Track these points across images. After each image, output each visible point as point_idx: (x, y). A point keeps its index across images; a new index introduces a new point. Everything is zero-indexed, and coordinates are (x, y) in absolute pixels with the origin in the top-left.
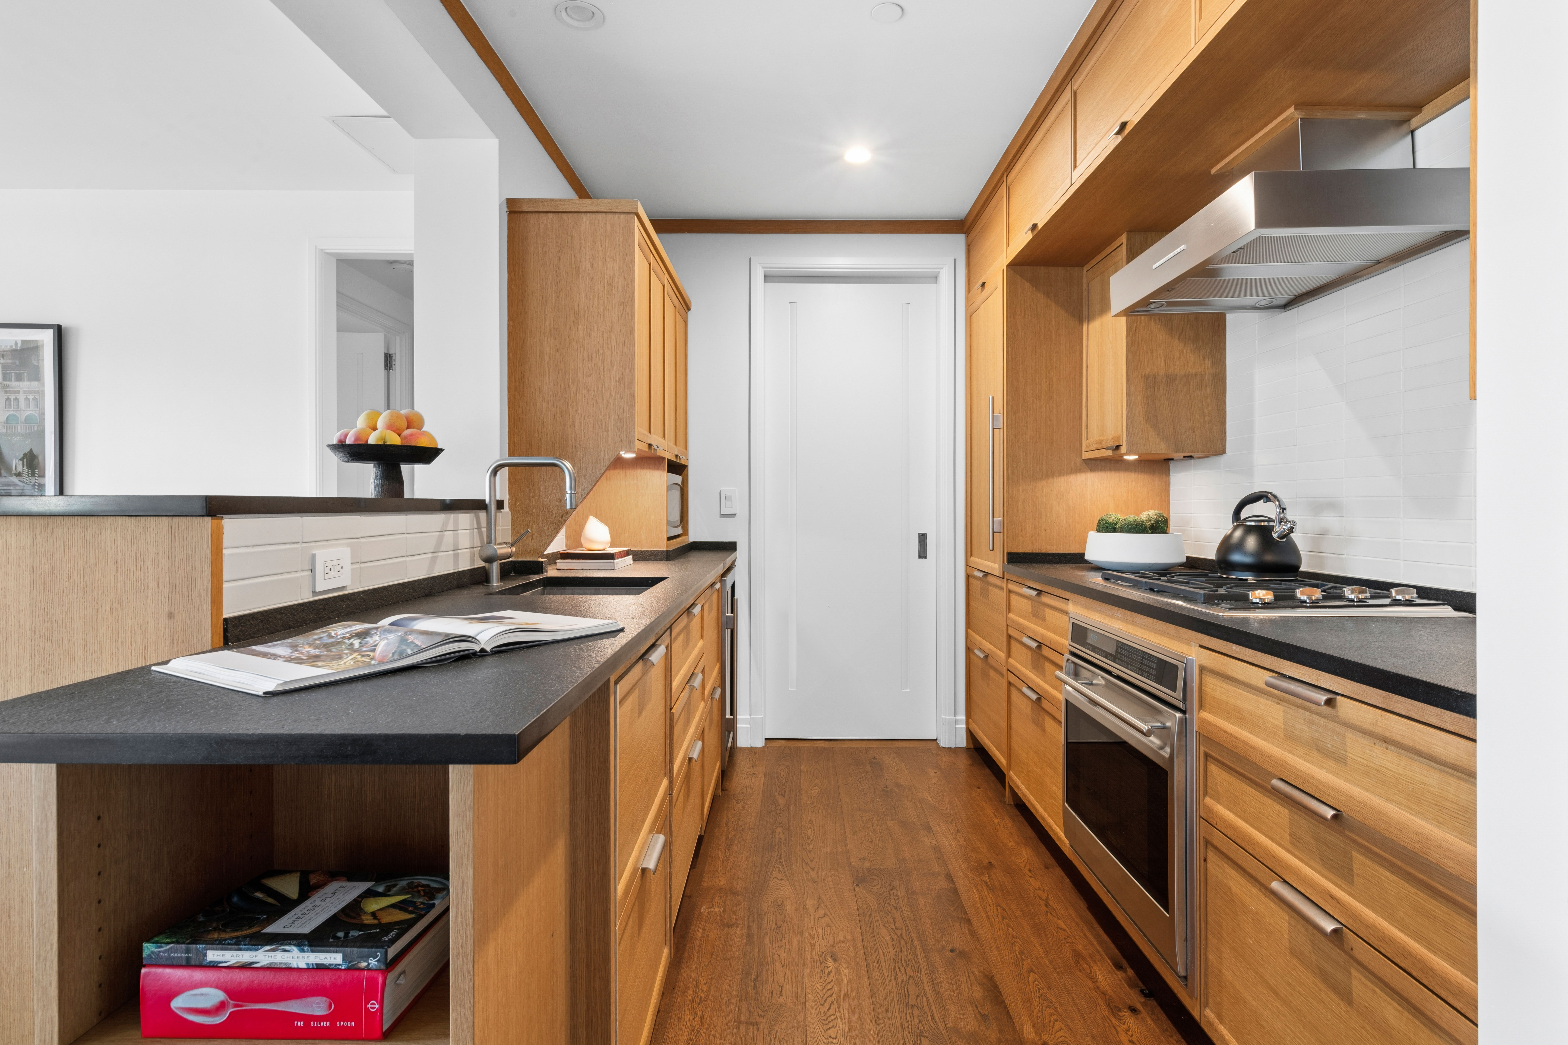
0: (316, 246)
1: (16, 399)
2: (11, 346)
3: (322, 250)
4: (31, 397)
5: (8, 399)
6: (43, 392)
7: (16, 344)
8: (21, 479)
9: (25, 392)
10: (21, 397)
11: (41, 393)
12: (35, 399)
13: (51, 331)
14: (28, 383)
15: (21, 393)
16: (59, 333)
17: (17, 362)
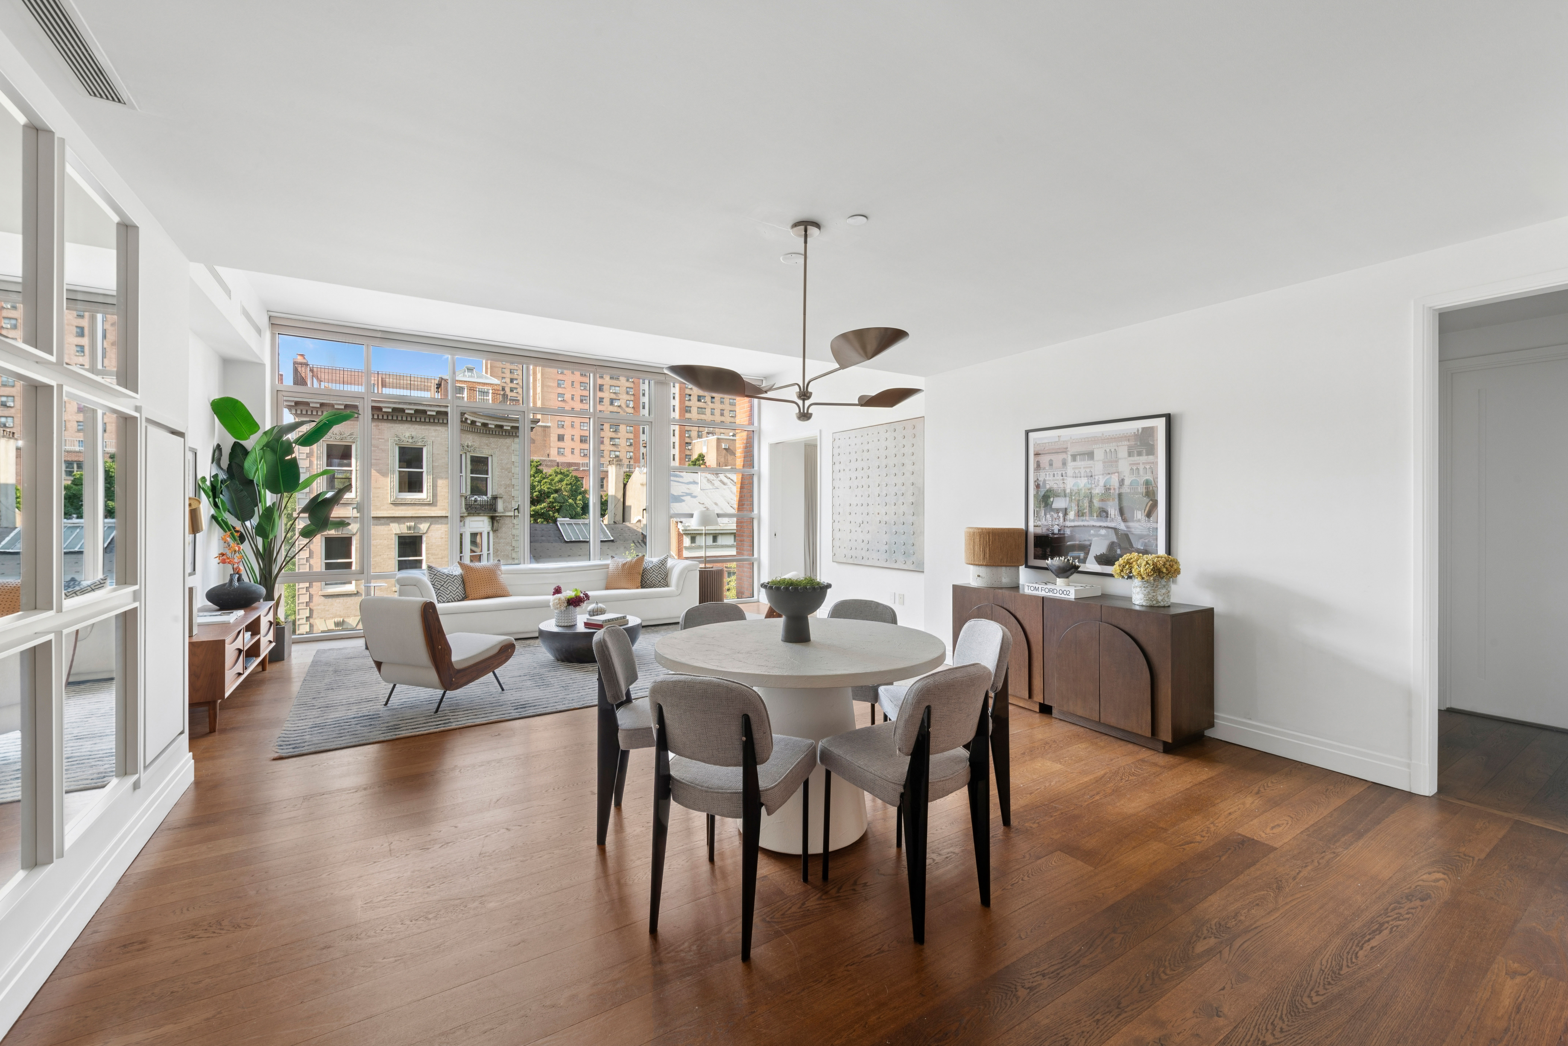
0: (1424, 305)
1: (1138, 469)
2: (1135, 433)
3: (1430, 308)
4: (1148, 467)
5: (1132, 469)
6: (1157, 462)
7: (1138, 430)
8: (1140, 524)
9: (1143, 463)
10: (1141, 467)
11: (1155, 463)
12: (1151, 468)
13: (1164, 418)
14: (1146, 457)
15: (1141, 464)
16: (1168, 418)
17: (1139, 443)
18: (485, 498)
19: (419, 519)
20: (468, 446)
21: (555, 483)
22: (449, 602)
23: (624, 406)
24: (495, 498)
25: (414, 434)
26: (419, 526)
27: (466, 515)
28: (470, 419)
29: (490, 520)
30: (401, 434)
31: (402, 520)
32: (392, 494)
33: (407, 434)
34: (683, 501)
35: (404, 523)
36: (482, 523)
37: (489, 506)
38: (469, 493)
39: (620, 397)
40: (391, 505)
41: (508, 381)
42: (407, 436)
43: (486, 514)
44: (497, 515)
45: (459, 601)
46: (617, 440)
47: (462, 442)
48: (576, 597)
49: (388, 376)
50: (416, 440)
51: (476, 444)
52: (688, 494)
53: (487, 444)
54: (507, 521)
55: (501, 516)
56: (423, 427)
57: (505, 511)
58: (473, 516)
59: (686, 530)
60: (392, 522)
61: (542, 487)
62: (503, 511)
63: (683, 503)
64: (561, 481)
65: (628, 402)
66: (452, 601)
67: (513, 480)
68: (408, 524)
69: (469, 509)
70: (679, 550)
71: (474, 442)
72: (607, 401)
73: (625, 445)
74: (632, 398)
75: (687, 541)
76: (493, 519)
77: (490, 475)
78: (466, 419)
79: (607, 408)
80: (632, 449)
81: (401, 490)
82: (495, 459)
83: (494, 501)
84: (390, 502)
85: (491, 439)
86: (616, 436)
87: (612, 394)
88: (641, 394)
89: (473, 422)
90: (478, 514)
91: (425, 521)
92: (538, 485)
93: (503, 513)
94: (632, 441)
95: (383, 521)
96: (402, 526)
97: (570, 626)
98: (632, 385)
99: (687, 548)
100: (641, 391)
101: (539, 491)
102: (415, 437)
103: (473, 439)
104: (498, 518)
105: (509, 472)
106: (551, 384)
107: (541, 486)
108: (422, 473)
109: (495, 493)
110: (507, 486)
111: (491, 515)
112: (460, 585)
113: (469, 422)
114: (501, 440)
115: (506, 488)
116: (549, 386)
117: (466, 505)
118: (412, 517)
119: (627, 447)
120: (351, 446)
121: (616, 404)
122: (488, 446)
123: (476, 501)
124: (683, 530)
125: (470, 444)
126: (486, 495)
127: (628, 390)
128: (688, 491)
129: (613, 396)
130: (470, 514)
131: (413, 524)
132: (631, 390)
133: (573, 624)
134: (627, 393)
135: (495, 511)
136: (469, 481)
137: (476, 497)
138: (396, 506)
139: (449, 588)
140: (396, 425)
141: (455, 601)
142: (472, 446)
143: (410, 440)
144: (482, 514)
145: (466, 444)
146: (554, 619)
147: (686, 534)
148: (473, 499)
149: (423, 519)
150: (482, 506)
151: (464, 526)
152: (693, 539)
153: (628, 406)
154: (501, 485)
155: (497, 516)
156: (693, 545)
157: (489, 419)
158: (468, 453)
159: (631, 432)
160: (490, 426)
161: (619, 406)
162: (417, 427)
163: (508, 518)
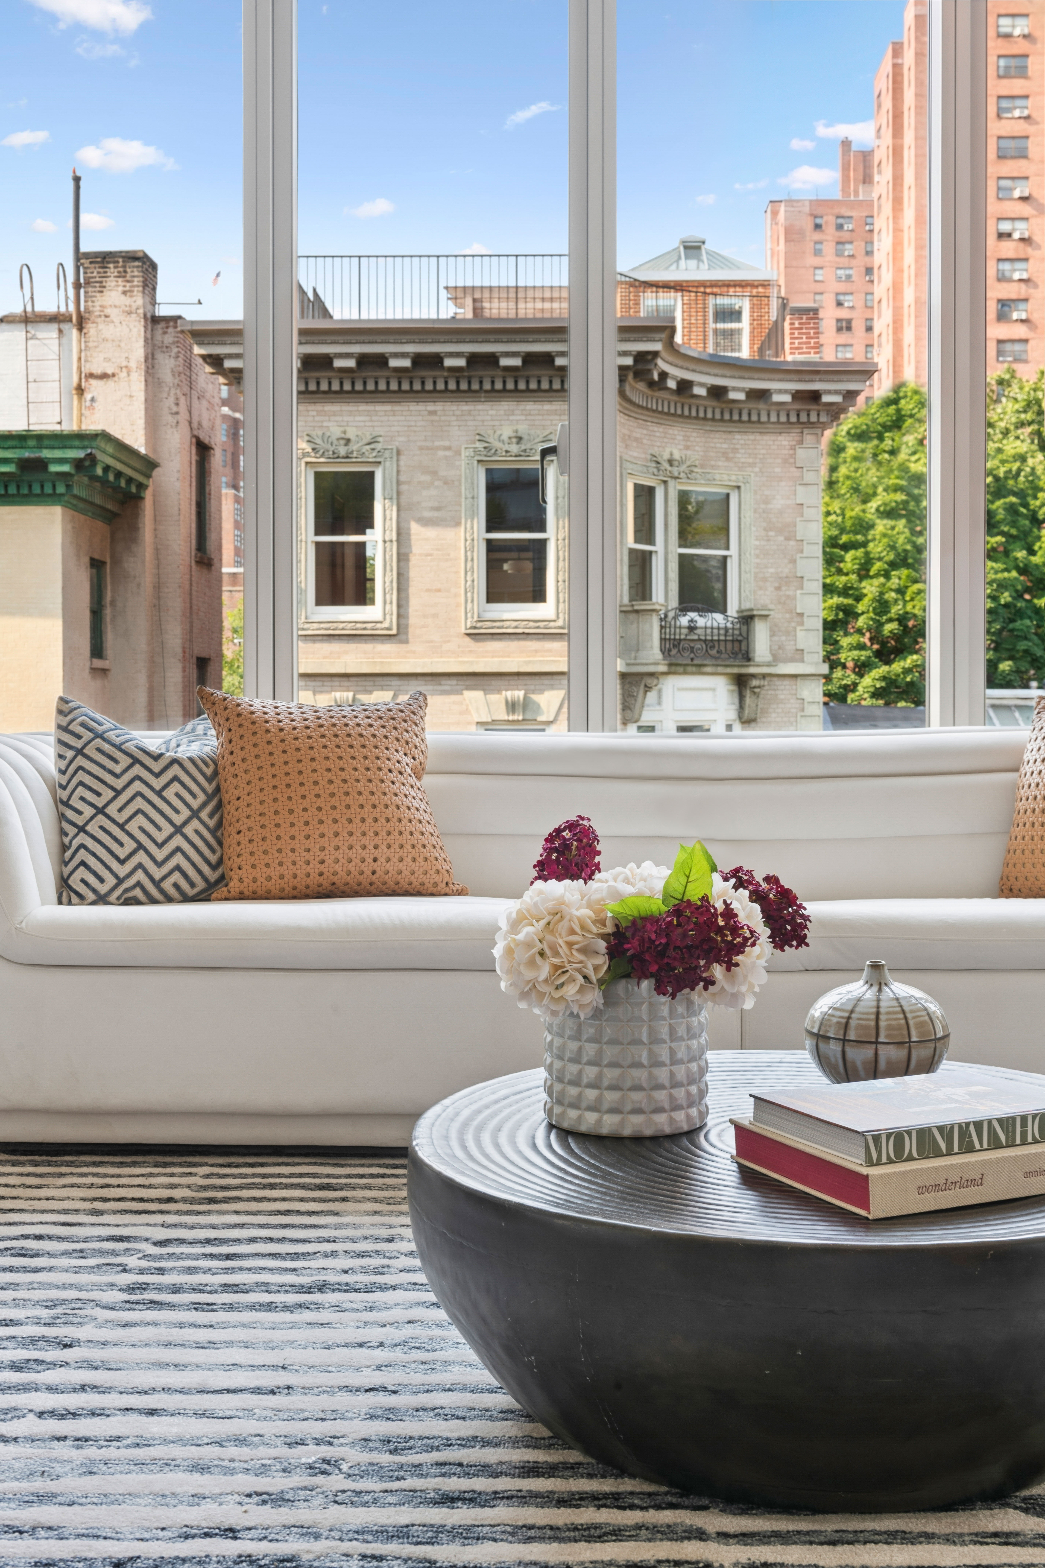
18: (718, 617)
19: (537, 681)
20: (671, 462)
22: (136, 902)
24: (747, 619)
25: (523, 429)
26: (535, 697)
27: (663, 668)
28: (674, 378)
29: (734, 688)
30: (490, 432)
31: (495, 682)
32: (469, 606)
33: (507, 432)
35: (499, 691)
36: (708, 695)
37: (729, 645)
38: (674, 603)
40: (467, 639)
42: (505, 437)
43: (721, 670)
44: (752, 670)
45: (187, 899)
47: (655, 451)
48: (677, 911)
49: (486, 295)
50: (528, 446)
51: (695, 456)
53: (725, 454)
54: (784, 689)
55: (764, 676)
56: (547, 407)
57: (776, 659)
58: (685, 673)
60: (468, 688)
61: (909, 608)
62: (768, 658)
66: (153, 901)
67: (800, 563)
68: (509, 694)
69: (674, 652)
71: (687, 448)
76: (741, 682)
77: (733, 551)
78: (664, 375)
81: (494, 595)
82: (747, 496)
83: (744, 628)
84: (463, 631)
85: (738, 436)
89: (684, 386)
90: (698, 669)
91: (552, 687)
92: (896, 601)
93: (769, 665)
95: (448, 684)
96: (493, 698)
97: (638, 1140)
101: (902, 620)
102: (525, 437)
103: (686, 438)
104: (755, 683)
105: (788, 539)
107: (905, 602)
108: (543, 543)
109: (747, 605)
110: (783, 582)
111: (736, 670)
112: (195, 814)
113: (672, 384)
114: (766, 437)
115: (778, 589)
117: (663, 640)
118: (518, 674)
120: (371, 475)
122: (728, 459)
123: (692, 629)
125: (677, 456)
126: (724, 611)
130: (675, 668)
131: (519, 694)
133: (662, 1123)
135: (747, 658)
136: (674, 566)
137: (693, 615)
138: (477, 641)
139: (132, 827)
140: (480, 406)
141: (169, 900)
142: (682, 462)
143: (514, 448)
144: (708, 669)
145: (666, 456)
146: (539, 1075)
148: (684, 621)
149: (546, 681)
150: (710, 644)
151: (659, 703)
154: (765, 580)
155: (753, 676)
157: (728, 372)
158: (671, 483)
160: (732, 395)
162: (530, 406)
163: (787, 682)
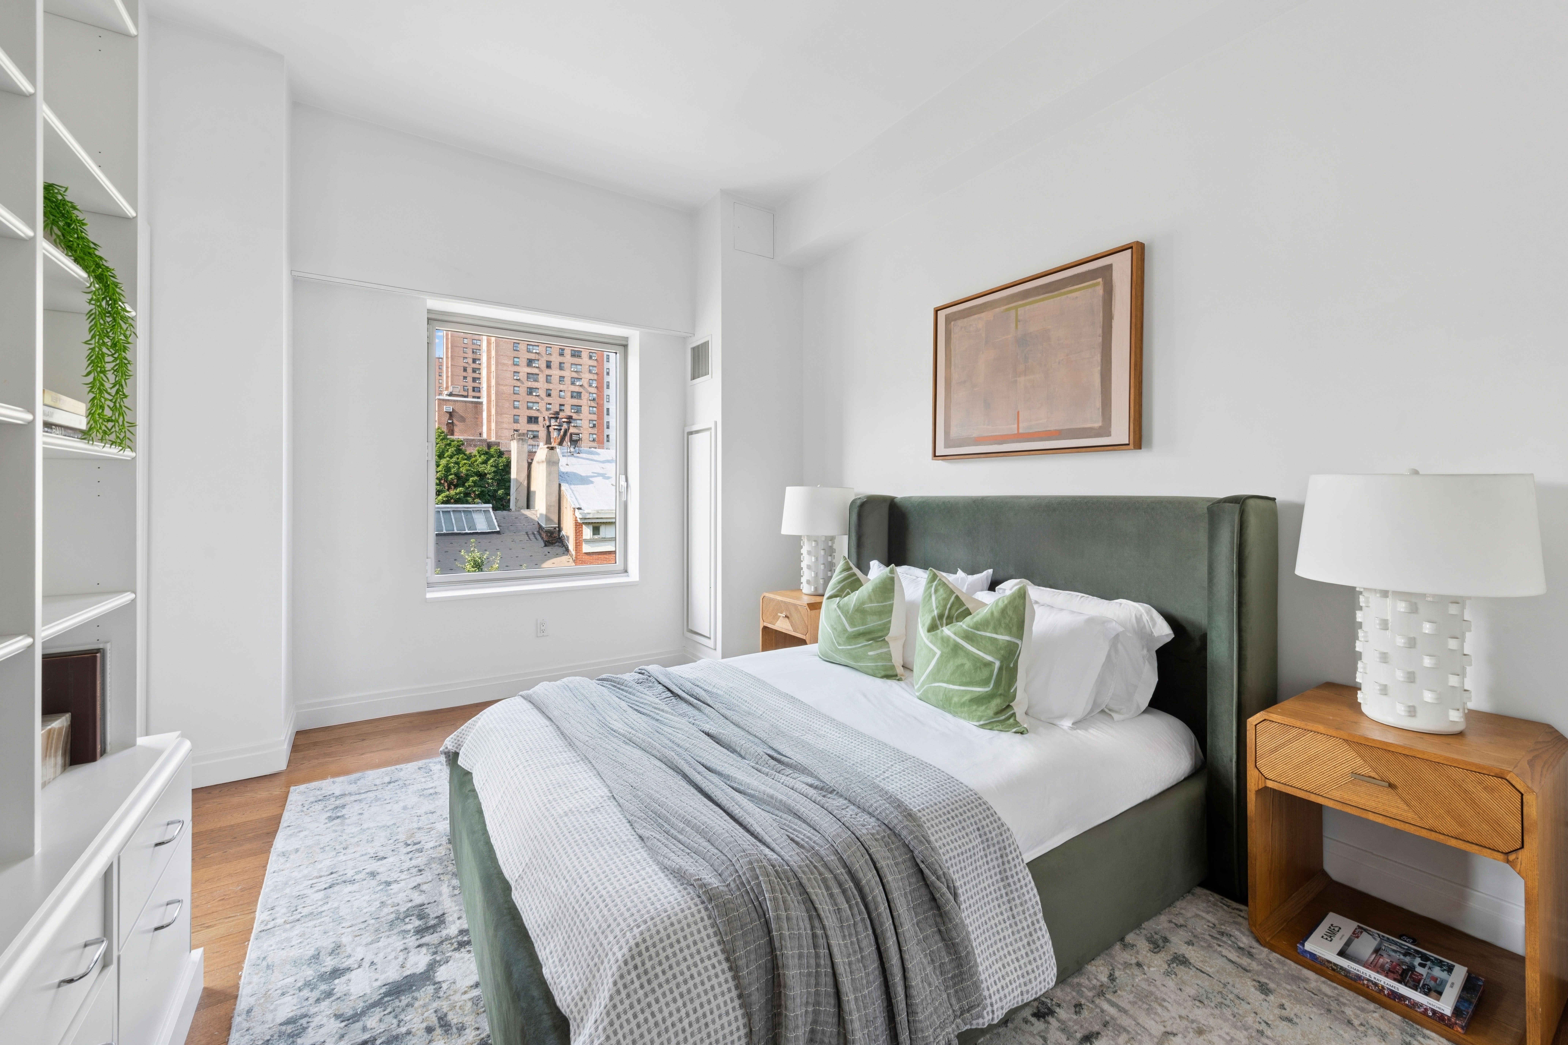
21: (478, 465)
23: (586, 385)
34: (592, 482)
39: (583, 376)
41: (470, 361)
46: (578, 421)
52: (599, 475)
59: (585, 519)
63: (591, 485)
64: (485, 462)
65: (591, 381)
70: (576, 543)
72: (568, 380)
73: (587, 427)
74: (595, 377)
75: (587, 532)
79: (568, 387)
80: (595, 431)
86: (580, 418)
87: (573, 373)
88: (605, 373)
94: (595, 422)
98: (595, 363)
99: (587, 541)
100: (605, 369)
106: (506, 362)
116: (504, 364)
119: (590, 429)
121: (578, 384)
124: (581, 519)
127: (591, 368)
128: (601, 471)
129: (575, 375)
132: (595, 369)
134: (590, 372)
147: (587, 524)
152: (596, 530)
153: (590, 386)
156: (596, 537)
159: (594, 414)
161: (581, 386)
